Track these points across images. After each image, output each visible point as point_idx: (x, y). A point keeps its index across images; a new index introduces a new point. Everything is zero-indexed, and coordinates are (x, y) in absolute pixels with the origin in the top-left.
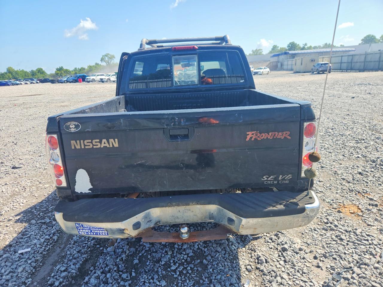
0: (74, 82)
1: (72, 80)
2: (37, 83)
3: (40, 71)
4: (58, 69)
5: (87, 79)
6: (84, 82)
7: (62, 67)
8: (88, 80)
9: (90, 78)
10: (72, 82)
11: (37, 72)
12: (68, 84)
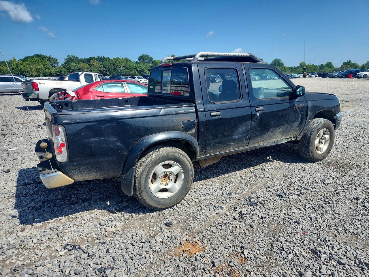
0: (345, 78)
1: (342, 75)
2: (315, 77)
3: (329, 65)
4: (345, 63)
5: (358, 74)
6: (354, 78)
7: (350, 61)
8: (359, 76)
9: (362, 74)
10: (342, 77)
11: (326, 66)
12: (338, 79)
